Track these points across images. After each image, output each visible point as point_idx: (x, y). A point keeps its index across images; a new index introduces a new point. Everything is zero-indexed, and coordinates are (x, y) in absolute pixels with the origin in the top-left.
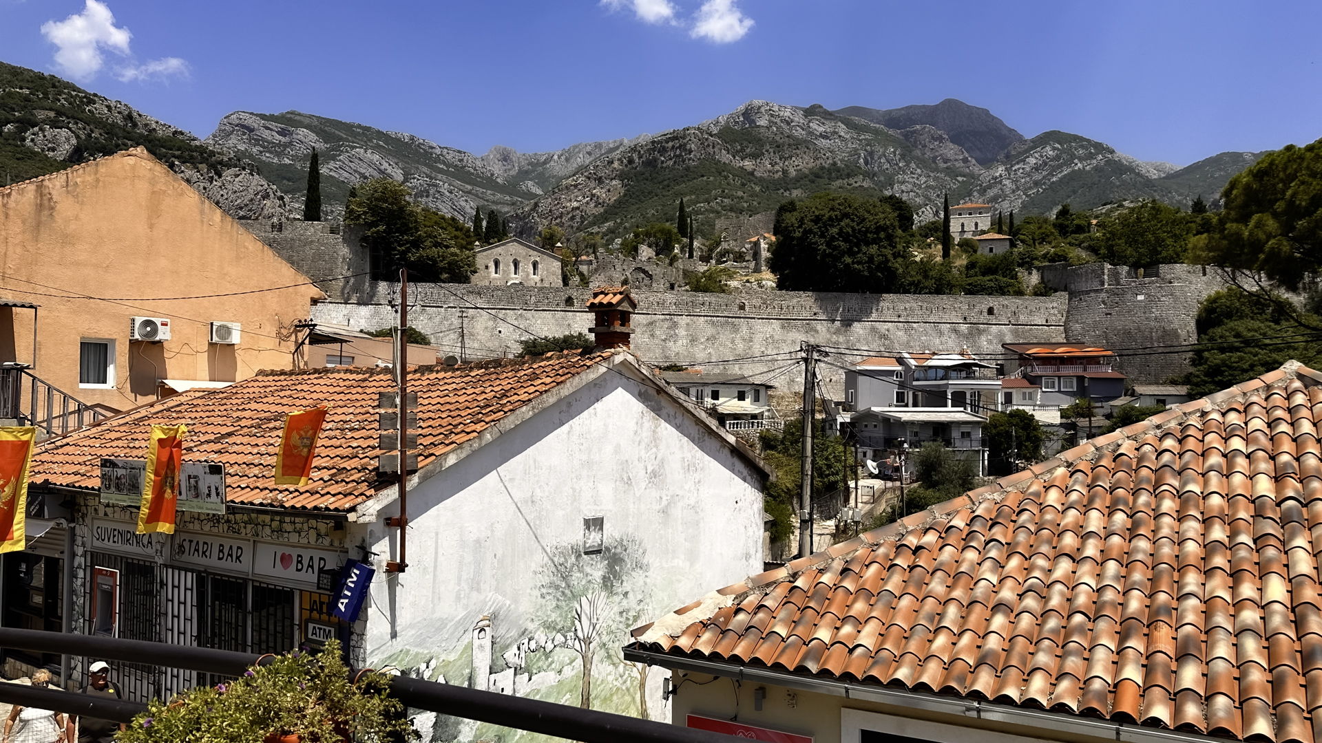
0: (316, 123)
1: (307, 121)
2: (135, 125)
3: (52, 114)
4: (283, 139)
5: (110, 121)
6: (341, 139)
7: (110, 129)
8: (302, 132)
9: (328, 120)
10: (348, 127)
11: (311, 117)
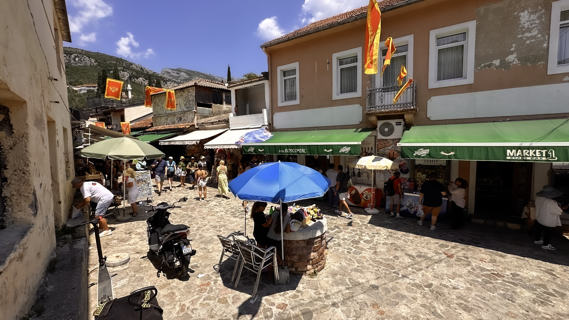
0: (185, 71)
1: (183, 70)
2: (143, 71)
3: (122, 68)
4: (178, 75)
5: (137, 70)
6: (192, 75)
7: (137, 72)
8: (182, 73)
9: (188, 70)
10: (194, 72)
11: (184, 69)
